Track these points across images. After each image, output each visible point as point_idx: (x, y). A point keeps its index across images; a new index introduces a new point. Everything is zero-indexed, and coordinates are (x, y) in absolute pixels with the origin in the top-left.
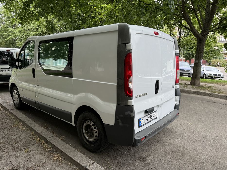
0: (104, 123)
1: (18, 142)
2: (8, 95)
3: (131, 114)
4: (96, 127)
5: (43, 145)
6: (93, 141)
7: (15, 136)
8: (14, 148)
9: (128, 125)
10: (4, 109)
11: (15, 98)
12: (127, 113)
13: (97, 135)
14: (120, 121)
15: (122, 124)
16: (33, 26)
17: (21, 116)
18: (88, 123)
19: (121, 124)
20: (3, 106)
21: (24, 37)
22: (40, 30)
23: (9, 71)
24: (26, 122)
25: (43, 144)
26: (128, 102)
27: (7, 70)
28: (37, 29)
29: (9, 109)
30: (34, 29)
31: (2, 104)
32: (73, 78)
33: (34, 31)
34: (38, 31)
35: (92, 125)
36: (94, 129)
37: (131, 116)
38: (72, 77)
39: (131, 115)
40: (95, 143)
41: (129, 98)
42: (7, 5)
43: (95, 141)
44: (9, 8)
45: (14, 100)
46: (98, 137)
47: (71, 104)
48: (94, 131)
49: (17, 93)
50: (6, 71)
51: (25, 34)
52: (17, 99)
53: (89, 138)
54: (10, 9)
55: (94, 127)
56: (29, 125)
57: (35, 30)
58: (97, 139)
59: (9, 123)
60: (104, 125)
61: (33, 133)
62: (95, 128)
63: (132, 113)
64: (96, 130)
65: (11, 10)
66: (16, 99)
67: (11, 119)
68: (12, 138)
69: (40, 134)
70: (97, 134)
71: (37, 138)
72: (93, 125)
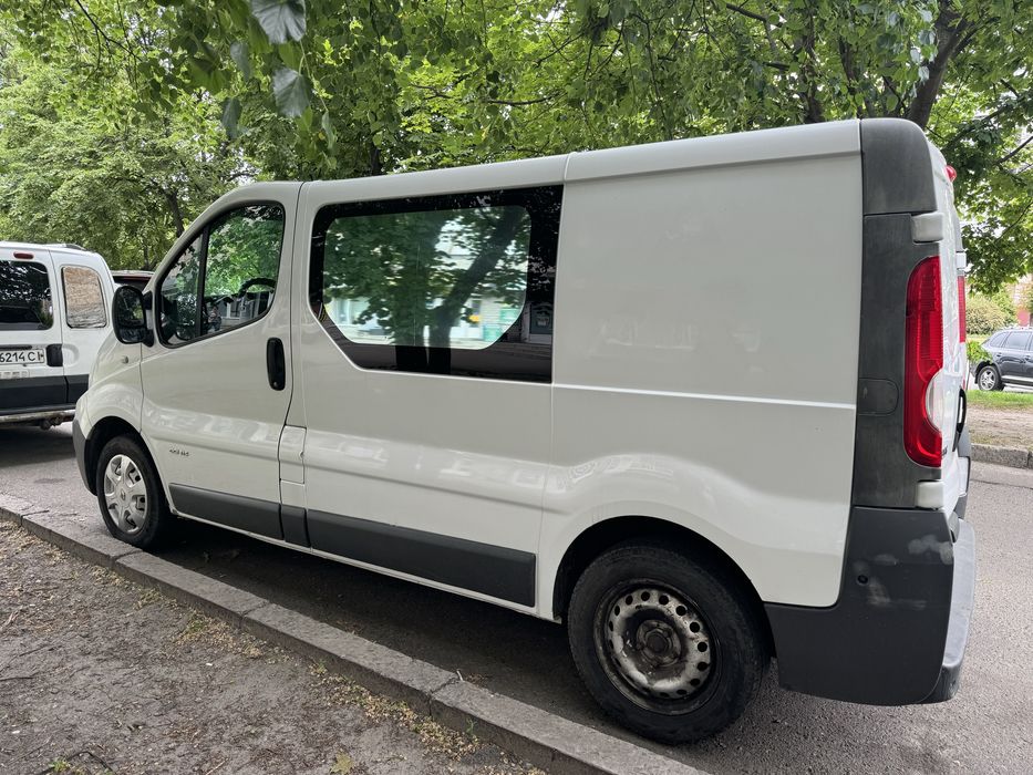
0: (763, 599)
1: (260, 722)
2: (36, 482)
3: (943, 548)
4: (700, 618)
5: (416, 731)
6: (681, 691)
7: (228, 694)
8: (266, 754)
9: (924, 602)
10: (75, 555)
11: (123, 497)
12: (917, 546)
13: (708, 661)
14: (873, 585)
15: (887, 600)
16: (71, 139)
17: (203, 587)
18: (645, 603)
19: (879, 599)
20: (63, 538)
21: (23, 196)
22: (109, 161)
23: (27, 360)
24: (252, 616)
25: (413, 726)
26: (921, 492)
27: (19, 353)
28: (91, 154)
29: (113, 554)
30: (77, 154)
31: (50, 531)
32: (553, 385)
33: (78, 166)
34: (97, 167)
35: (674, 611)
36: (691, 634)
37: (942, 557)
38: (549, 381)
39: (942, 553)
40: (693, 696)
41: (928, 471)
42: (31, 26)
43: (690, 689)
44: (40, 40)
45: (113, 506)
46: (708, 669)
47: (539, 513)
48: (693, 639)
49: (133, 470)
50: (13, 358)
51: (27, 181)
52: (135, 497)
53: (650, 678)
54: (43, 47)
55: (685, 623)
56: (282, 628)
57: (85, 160)
58: (702, 680)
59: (143, 625)
60: (763, 608)
61: (322, 669)
62: (694, 628)
63: (947, 543)
64: (701, 637)
65: (46, 50)
66: (129, 497)
67: (144, 605)
68: (218, 705)
69: (378, 675)
70: (705, 657)
71: (360, 693)
72: (680, 611)
